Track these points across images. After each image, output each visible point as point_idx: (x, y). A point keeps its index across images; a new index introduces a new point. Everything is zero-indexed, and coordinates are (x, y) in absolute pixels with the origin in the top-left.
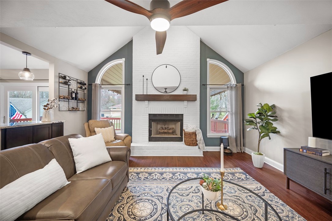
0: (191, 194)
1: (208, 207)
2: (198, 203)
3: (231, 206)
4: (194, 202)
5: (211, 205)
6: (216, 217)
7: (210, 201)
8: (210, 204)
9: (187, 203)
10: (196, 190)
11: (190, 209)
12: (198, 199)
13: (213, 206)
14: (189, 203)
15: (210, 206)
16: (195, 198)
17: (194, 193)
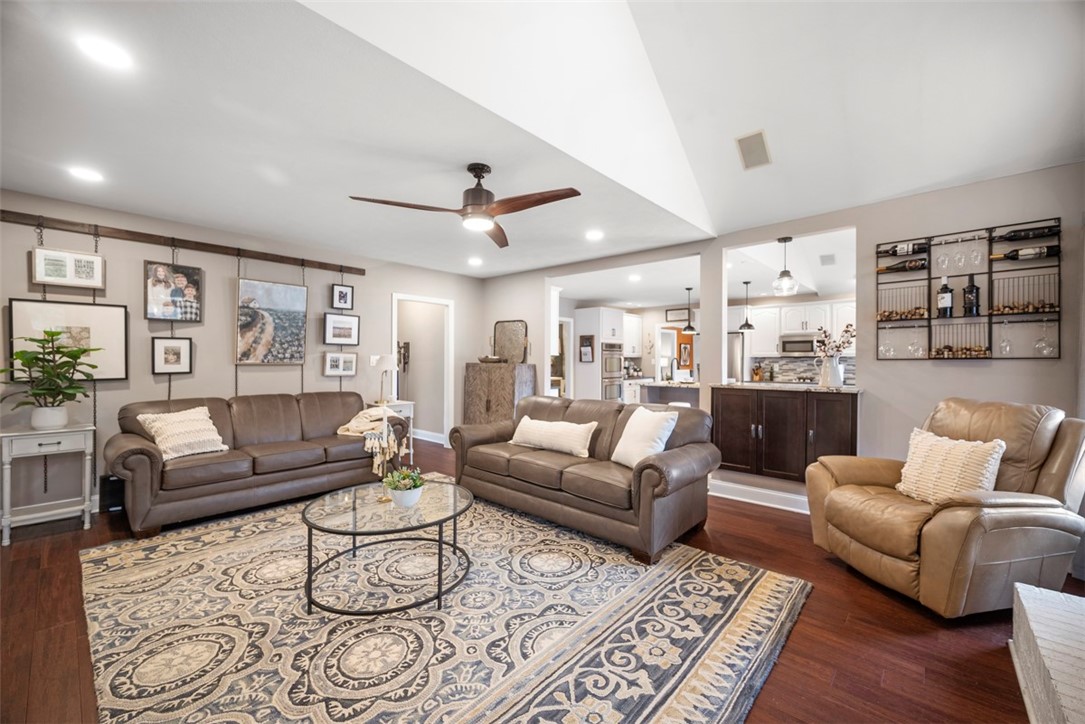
0: (500, 632)
1: (435, 626)
2: (465, 623)
3: (374, 659)
4: (478, 618)
5: (431, 633)
6: (410, 615)
7: (438, 642)
8: (436, 634)
9: (489, 609)
10: (505, 654)
11: (473, 603)
12: (474, 631)
13: (424, 634)
14: (485, 610)
15: (433, 629)
16: (483, 628)
17: (499, 640)
